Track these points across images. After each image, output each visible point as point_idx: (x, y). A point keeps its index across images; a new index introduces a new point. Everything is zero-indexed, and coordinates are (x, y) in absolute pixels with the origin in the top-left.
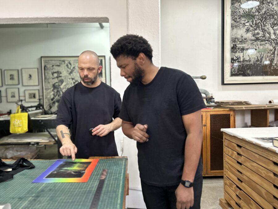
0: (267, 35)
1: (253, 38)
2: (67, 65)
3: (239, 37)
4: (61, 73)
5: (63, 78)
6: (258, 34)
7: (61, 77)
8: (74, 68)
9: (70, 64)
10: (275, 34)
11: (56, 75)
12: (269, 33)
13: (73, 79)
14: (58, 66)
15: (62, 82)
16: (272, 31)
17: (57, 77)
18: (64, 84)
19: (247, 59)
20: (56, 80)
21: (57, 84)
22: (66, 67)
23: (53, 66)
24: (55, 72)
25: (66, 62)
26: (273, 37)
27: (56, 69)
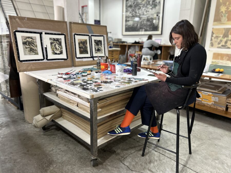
0: (136, 14)
1: (131, 16)
3: (127, 15)
6: (133, 14)
10: (139, 13)
12: (137, 13)
16: (138, 12)
19: (130, 24)
26: (138, 15)
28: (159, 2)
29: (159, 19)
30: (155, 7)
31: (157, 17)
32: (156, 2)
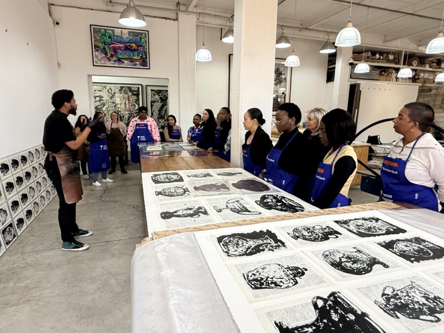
2: (108, 91)
4: (103, 97)
5: (104, 101)
7: (103, 100)
8: (114, 93)
9: (111, 90)
11: (98, 99)
13: (113, 103)
14: (100, 91)
15: (104, 105)
17: (99, 101)
18: (106, 107)
20: (98, 103)
21: (99, 107)
22: (107, 92)
23: (95, 91)
24: (97, 96)
25: (107, 88)
27: (98, 94)
28: (285, 79)
29: (285, 98)
30: (280, 84)
31: (283, 95)
32: (281, 78)
